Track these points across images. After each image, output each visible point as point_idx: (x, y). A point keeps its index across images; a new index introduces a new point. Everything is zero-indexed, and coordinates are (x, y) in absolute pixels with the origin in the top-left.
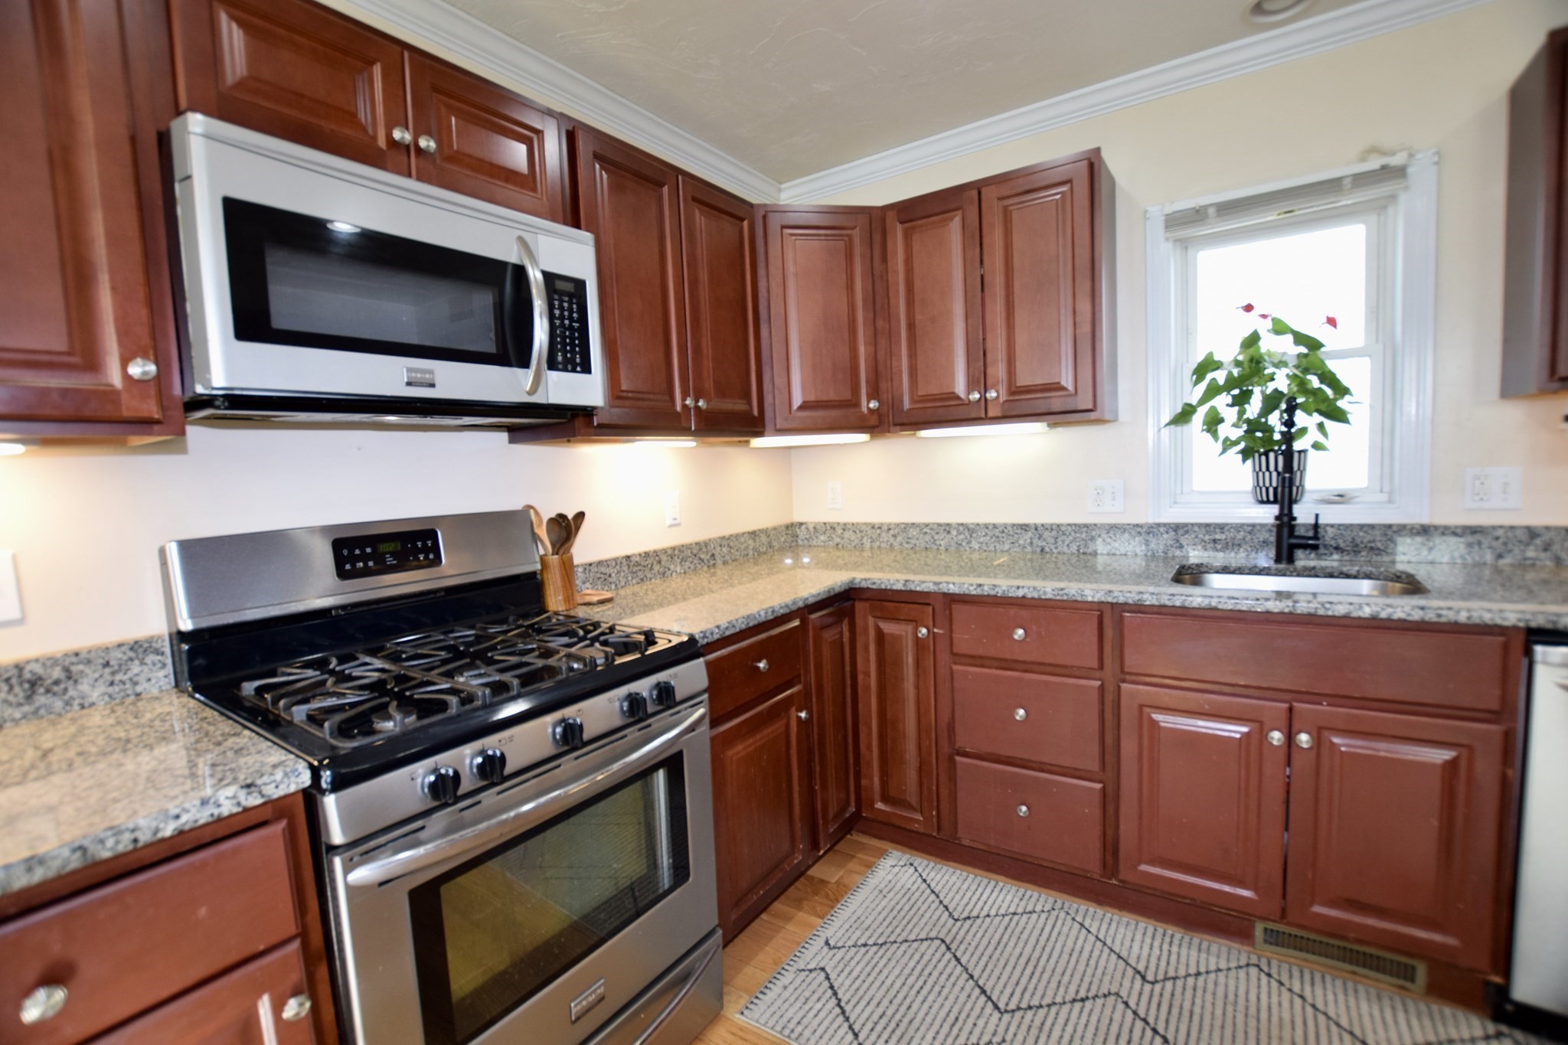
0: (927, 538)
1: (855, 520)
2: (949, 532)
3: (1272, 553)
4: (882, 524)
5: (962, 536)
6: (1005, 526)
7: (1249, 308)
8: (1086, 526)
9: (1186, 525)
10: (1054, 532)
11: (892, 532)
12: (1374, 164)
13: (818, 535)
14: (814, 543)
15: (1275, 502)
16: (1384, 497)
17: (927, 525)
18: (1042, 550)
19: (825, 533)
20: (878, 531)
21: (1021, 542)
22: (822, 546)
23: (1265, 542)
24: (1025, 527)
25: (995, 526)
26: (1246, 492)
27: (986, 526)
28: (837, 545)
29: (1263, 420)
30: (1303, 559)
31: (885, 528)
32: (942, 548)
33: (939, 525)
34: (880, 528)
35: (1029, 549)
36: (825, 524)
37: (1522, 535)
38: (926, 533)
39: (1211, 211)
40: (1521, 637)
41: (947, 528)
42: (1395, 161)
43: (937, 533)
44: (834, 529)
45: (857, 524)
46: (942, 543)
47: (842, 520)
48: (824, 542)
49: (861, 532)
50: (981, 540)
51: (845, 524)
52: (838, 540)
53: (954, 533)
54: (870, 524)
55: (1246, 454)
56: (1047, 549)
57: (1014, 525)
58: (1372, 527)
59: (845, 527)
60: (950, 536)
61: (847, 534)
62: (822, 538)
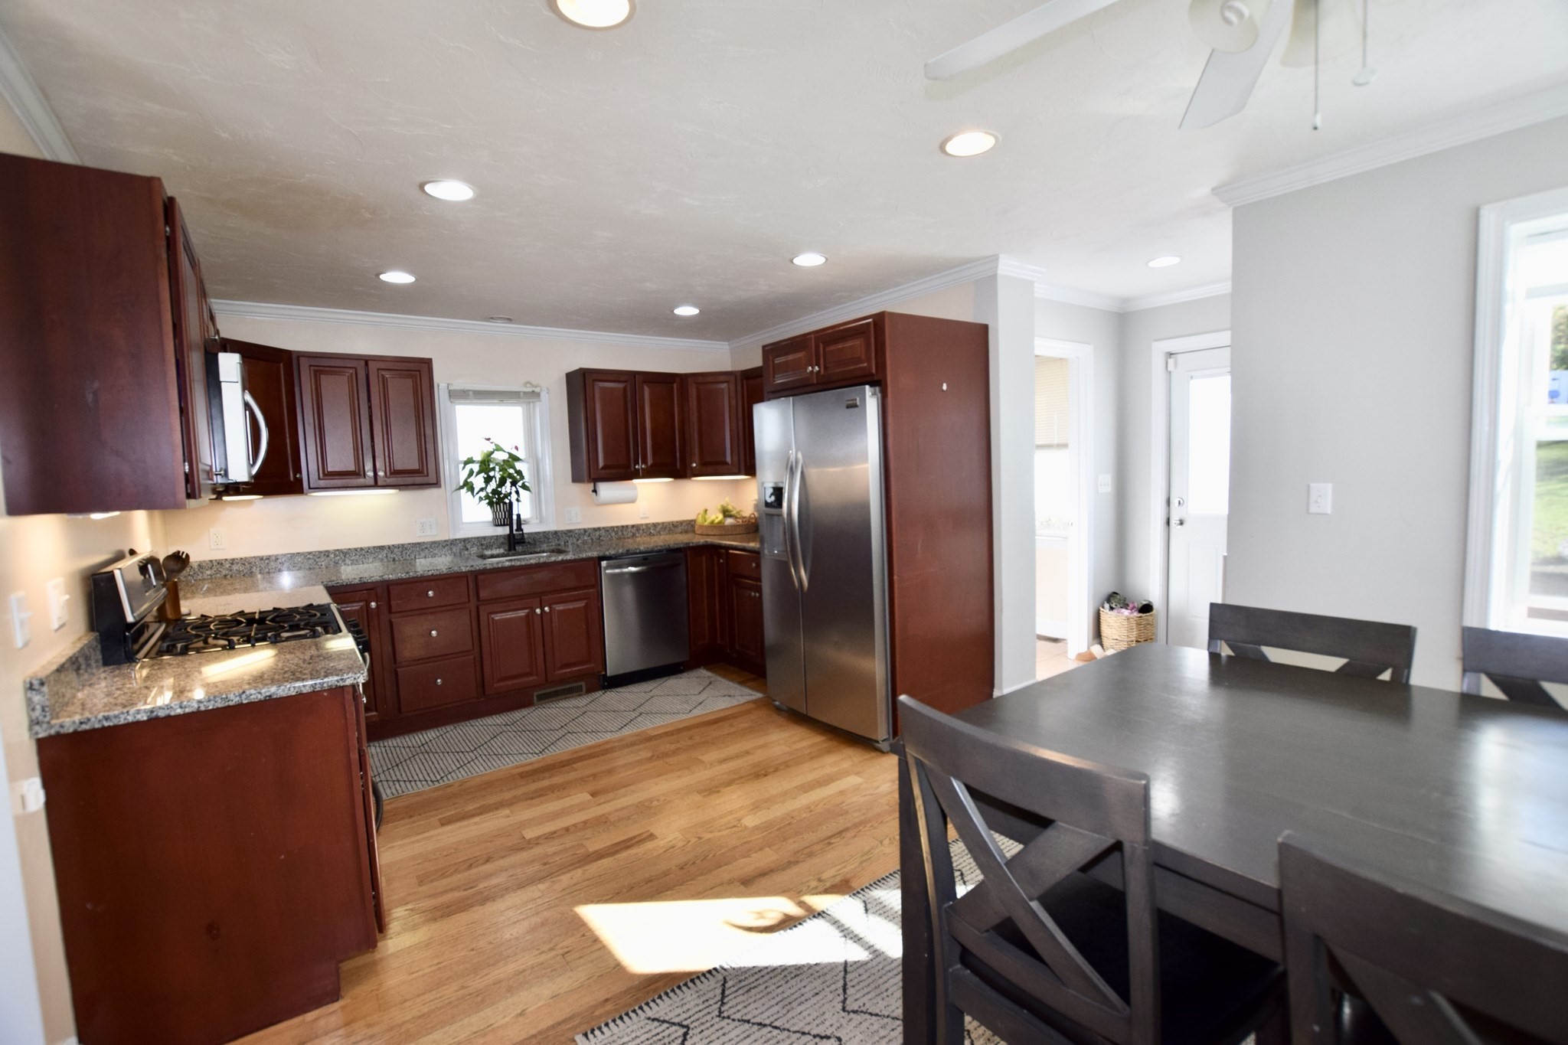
0: (310, 562)
1: (243, 556)
2: (328, 556)
3: (507, 548)
4: (270, 556)
5: (338, 558)
6: (369, 548)
7: (488, 439)
8: (418, 543)
9: (468, 539)
10: (400, 549)
11: (279, 561)
12: (530, 390)
13: (204, 570)
14: (200, 577)
15: (507, 525)
16: (538, 521)
17: (310, 553)
18: (394, 560)
19: (211, 568)
20: (267, 561)
21: (380, 556)
22: (208, 579)
23: (503, 543)
24: (382, 548)
25: (362, 549)
26: (489, 522)
27: (356, 550)
28: (225, 576)
29: (499, 489)
30: (519, 548)
31: (274, 558)
32: (323, 566)
33: (320, 552)
34: (268, 559)
35: (385, 560)
36: (211, 561)
37: (582, 532)
38: (309, 559)
39: (471, 393)
40: (597, 561)
41: (327, 553)
42: (537, 390)
43: (319, 558)
44: (222, 564)
45: (246, 558)
46: (323, 563)
47: (230, 556)
48: (211, 575)
49: (249, 563)
50: (353, 558)
51: (233, 560)
52: (224, 572)
53: (332, 556)
54: (258, 557)
55: (491, 504)
56: (397, 559)
57: (374, 547)
58: (539, 533)
59: (233, 561)
60: (329, 558)
61: (235, 567)
62: (209, 572)
